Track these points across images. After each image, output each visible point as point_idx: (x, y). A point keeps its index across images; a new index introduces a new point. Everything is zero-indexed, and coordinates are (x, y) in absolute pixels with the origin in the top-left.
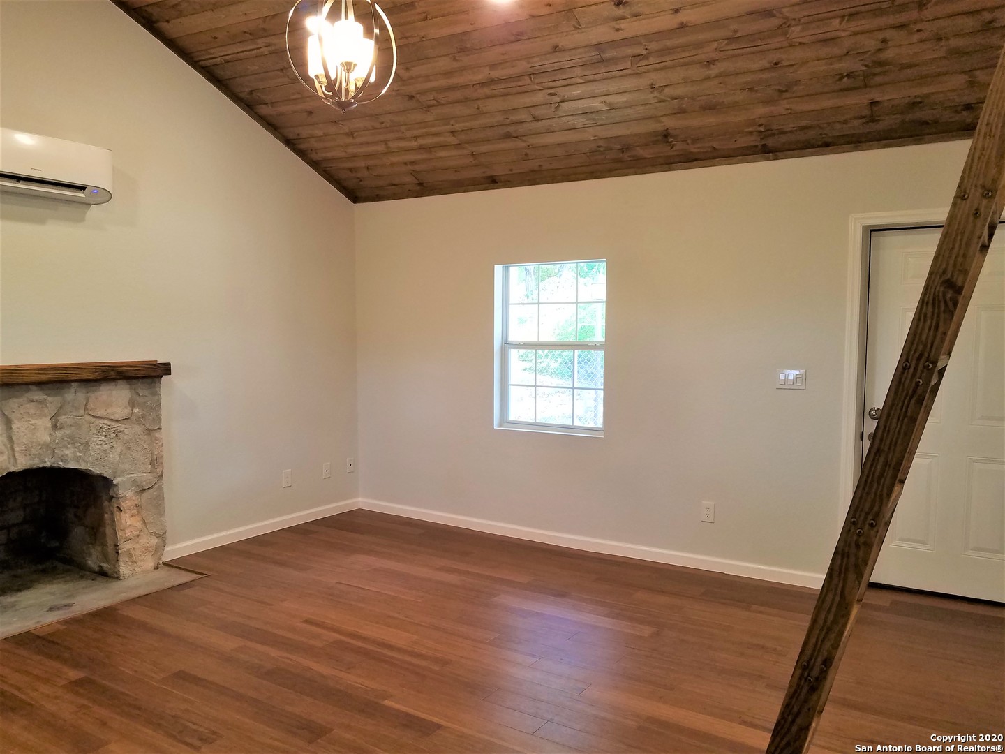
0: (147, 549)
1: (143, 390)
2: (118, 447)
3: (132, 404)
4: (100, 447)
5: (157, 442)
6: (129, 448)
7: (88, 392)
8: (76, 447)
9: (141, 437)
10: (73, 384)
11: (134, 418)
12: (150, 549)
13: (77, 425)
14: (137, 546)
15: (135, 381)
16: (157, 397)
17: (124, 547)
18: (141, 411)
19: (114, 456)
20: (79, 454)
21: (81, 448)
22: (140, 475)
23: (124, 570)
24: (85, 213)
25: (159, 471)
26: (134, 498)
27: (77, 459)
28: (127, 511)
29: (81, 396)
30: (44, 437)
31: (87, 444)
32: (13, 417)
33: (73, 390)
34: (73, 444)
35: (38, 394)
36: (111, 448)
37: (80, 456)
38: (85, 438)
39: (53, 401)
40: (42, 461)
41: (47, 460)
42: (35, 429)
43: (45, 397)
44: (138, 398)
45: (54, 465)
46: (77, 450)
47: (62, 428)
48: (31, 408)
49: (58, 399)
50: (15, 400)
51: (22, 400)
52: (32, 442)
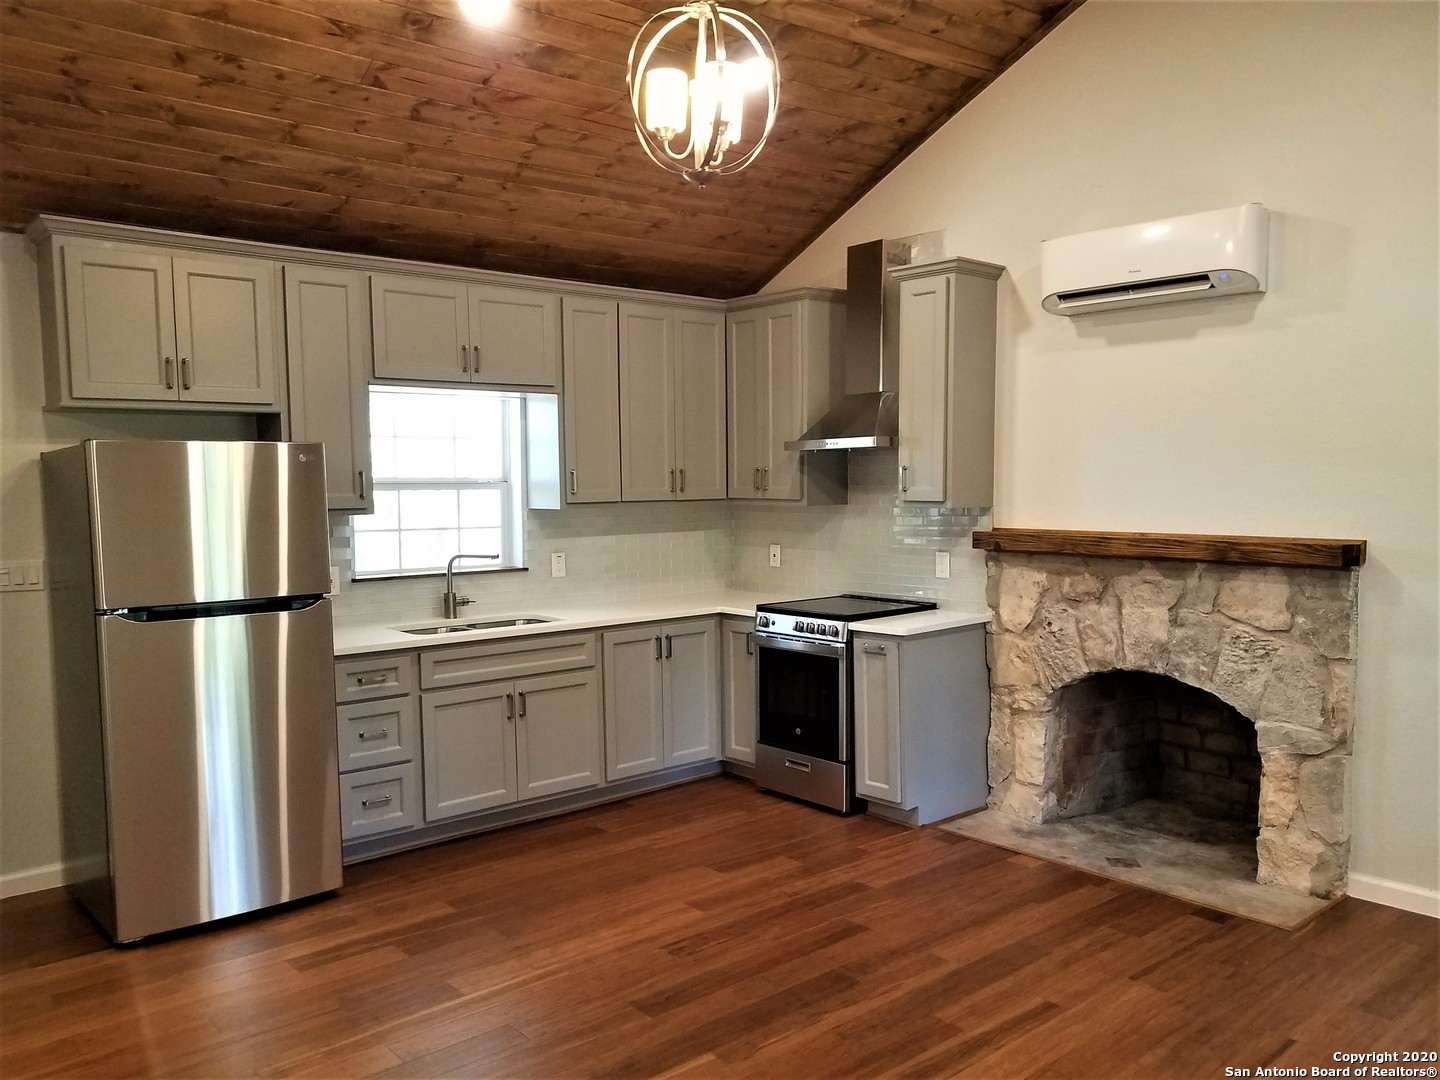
0: (1301, 856)
1: (1314, 593)
2: (1265, 673)
3: (1292, 607)
4: (1232, 664)
5: (1337, 681)
6: (1281, 680)
7: (1220, 580)
8: (1199, 657)
9: (1306, 666)
10: (1199, 565)
11: (1296, 633)
13: (1201, 625)
15: (1298, 571)
16: (1336, 605)
17: (1264, 833)
18: (1308, 622)
19: (1254, 685)
20: (1202, 668)
21: (1208, 659)
22: (1299, 728)
23: (1263, 871)
25: (1337, 732)
26: (1283, 762)
27: (1198, 674)
28: (1272, 779)
29: (1209, 584)
30: (1160, 632)
31: (1216, 655)
32: (1124, 598)
33: (1196, 574)
34: (1195, 651)
35: (1151, 574)
36: (1252, 671)
37: (1203, 672)
38: (1212, 647)
39: (1171, 587)
40: (1152, 664)
41: (1159, 665)
42: (1148, 620)
43: (1160, 578)
44: (1303, 600)
45: (1168, 674)
46: (1200, 661)
47: (1182, 625)
48: (1146, 591)
49: (1180, 583)
50: (1127, 578)
51: (1134, 578)
52: (1145, 636)
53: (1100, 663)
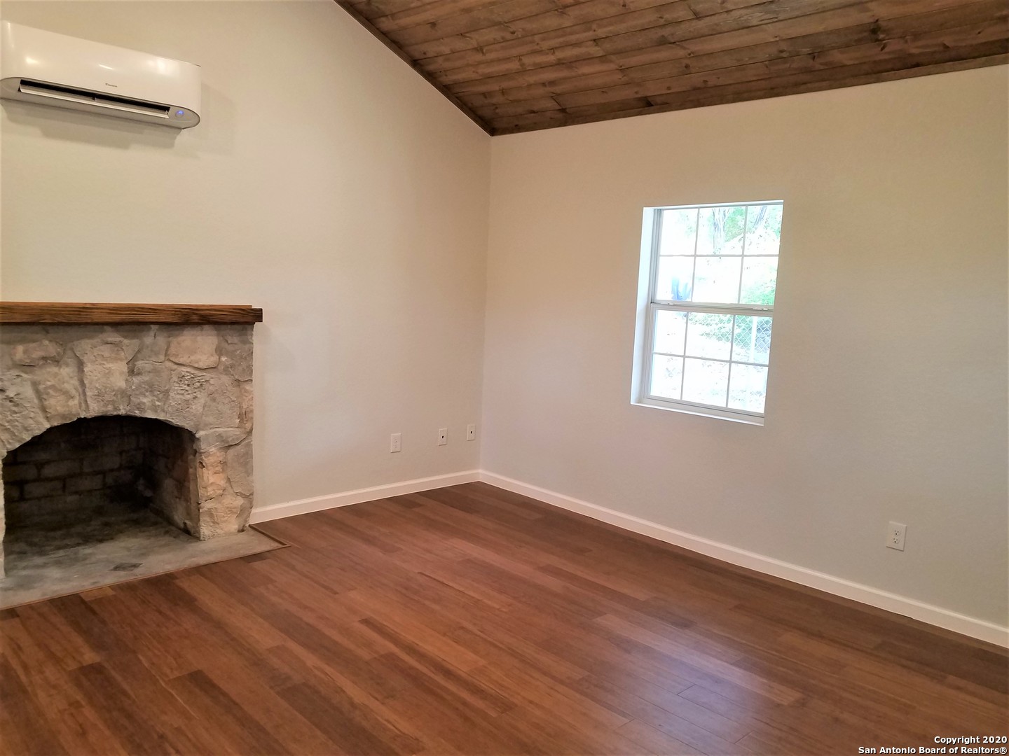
0: (230, 510)
1: (233, 338)
2: (202, 398)
3: (220, 351)
4: (181, 396)
5: (247, 395)
6: (214, 400)
7: (169, 337)
8: (154, 396)
9: (229, 388)
10: (152, 326)
11: (221, 368)
12: (234, 510)
13: (155, 371)
14: (218, 506)
15: (223, 327)
16: (247, 347)
17: (206, 506)
18: (229, 360)
19: (197, 407)
20: (157, 403)
21: (161, 396)
22: (226, 429)
23: (205, 530)
24: (175, 138)
25: (248, 426)
26: (218, 454)
27: (155, 409)
28: (210, 468)
29: (161, 340)
30: (120, 382)
31: (166, 393)
32: (85, 359)
33: (152, 333)
34: (151, 391)
35: (113, 336)
36: (194, 398)
37: (159, 405)
38: (165, 387)
39: (130, 345)
40: (116, 409)
41: (121, 407)
42: (109, 373)
43: (121, 339)
44: (226, 345)
45: (129, 413)
46: (155, 399)
47: (139, 374)
48: (106, 351)
49: (136, 342)
50: (88, 341)
51: (96, 341)
52: (106, 388)
53: (63, 416)
